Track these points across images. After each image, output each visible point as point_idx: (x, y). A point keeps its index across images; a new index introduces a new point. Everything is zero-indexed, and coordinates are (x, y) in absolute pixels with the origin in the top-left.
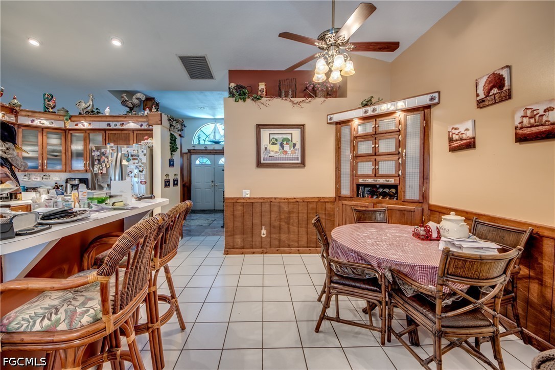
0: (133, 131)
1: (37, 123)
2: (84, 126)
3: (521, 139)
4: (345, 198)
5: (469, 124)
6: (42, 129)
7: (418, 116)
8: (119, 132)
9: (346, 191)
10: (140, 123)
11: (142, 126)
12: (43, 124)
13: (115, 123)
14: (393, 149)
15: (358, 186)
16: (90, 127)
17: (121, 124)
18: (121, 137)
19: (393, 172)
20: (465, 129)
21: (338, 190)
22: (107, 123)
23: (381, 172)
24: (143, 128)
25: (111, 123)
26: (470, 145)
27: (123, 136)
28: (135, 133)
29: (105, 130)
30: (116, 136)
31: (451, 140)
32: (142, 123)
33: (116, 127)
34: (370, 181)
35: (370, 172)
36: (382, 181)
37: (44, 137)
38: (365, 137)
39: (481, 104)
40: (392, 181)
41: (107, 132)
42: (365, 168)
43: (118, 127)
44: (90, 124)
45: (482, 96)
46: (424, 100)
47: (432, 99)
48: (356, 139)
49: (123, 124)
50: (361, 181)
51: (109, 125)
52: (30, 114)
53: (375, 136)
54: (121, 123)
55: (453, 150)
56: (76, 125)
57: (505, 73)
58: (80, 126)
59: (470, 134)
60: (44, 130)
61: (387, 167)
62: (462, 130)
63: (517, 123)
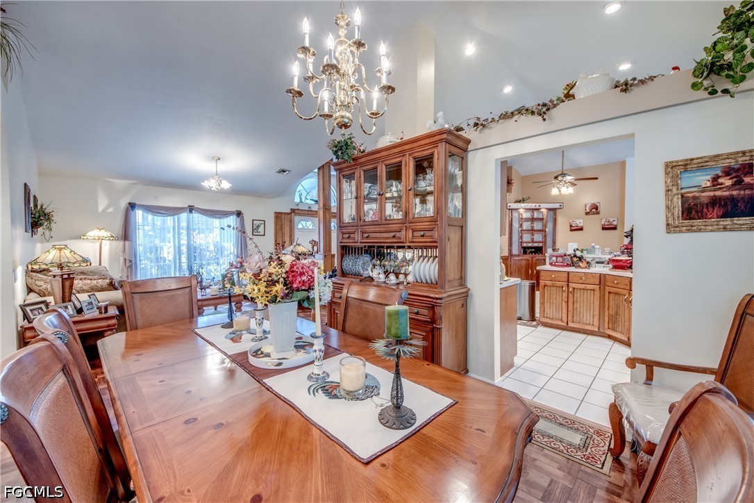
3: (604, 229)
4: (516, 256)
5: (581, 221)
7: (551, 213)
9: (515, 251)
14: (540, 228)
15: (525, 249)
19: (541, 240)
20: (579, 222)
21: (510, 251)
23: (535, 240)
26: (581, 229)
31: (571, 226)
34: (530, 245)
35: (530, 240)
36: (536, 245)
38: (527, 220)
39: (587, 214)
40: (541, 245)
42: (527, 237)
45: (588, 211)
46: (557, 206)
47: (561, 206)
48: (521, 220)
50: (525, 245)
53: (533, 220)
55: (571, 230)
57: (598, 204)
59: (582, 225)
61: (538, 237)
62: (578, 222)
63: (603, 223)
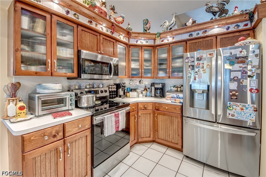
0: (216, 36)
1: (139, 43)
2: (168, 40)
6: (141, 47)
8: (201, 40)
10: (227, 26)
11: (228, 28)
12: (142, 43)
13: (197, 32)
16: (174, 40)
17: (203, 32)
18: (202, 44)
22: (189, 34)
24: (230, 30)
25: (193, 33)
27: (204, 43)
28: (219, 38)
29: (186, 41)
30: (197, 44)
32: (229, 26)
33: (199, 36)
37: (143, 53)
41: (188, 42)
43: (201, 34)
44: (173, 38)
49: (206, 31)
51: (191, 35)
52: (137, 35)
54: (204, 30)
56: (162, 41)
58: (166, 41)
60: (143, 47)
